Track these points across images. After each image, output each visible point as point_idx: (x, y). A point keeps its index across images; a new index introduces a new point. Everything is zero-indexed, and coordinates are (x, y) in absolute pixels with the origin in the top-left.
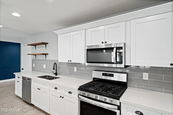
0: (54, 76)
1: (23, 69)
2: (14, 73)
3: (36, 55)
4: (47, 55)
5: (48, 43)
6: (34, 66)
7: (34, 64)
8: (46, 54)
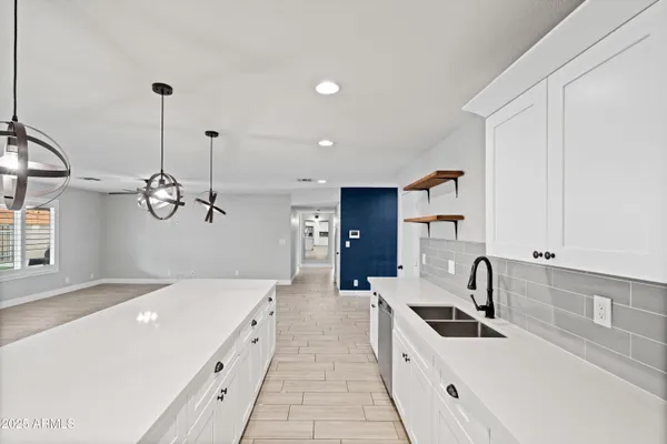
0: (480, 317)
1: (401, 267)
2: (369, 279)
3: (428, 223)
4: (459, 222)
5: (461, 173)
6: (424, 262)
7: (424, 255)
8: (455, 219)
